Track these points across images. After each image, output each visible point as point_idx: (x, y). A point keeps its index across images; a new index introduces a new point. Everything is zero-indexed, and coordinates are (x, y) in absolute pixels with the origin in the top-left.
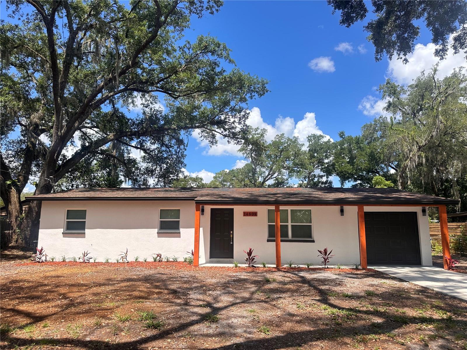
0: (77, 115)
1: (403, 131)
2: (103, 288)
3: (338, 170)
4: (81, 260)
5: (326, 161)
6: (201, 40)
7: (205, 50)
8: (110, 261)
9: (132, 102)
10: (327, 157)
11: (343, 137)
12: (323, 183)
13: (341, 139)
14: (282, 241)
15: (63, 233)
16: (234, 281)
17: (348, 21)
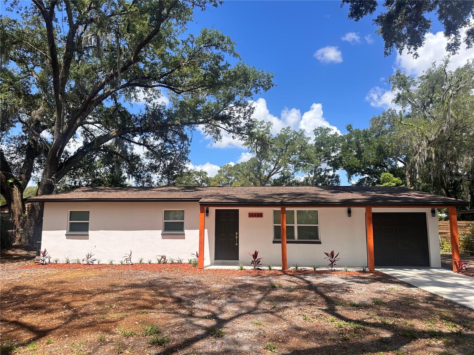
0: (78, 112)
1: (412, 125)
2: (107, 296)
3: (345, 164)
4: (85, 262)
5: (333, 154)
6: (204, 34)
7: (209, 43)
8: (114, 263)
9: (134, 96)
10: (334, 151)
11: (351, 130)
12: (329, 177)
13: (349, 132)
14: (288, 242)
15: (66, 235)
16: (240, 287)
17: (357, 15)
